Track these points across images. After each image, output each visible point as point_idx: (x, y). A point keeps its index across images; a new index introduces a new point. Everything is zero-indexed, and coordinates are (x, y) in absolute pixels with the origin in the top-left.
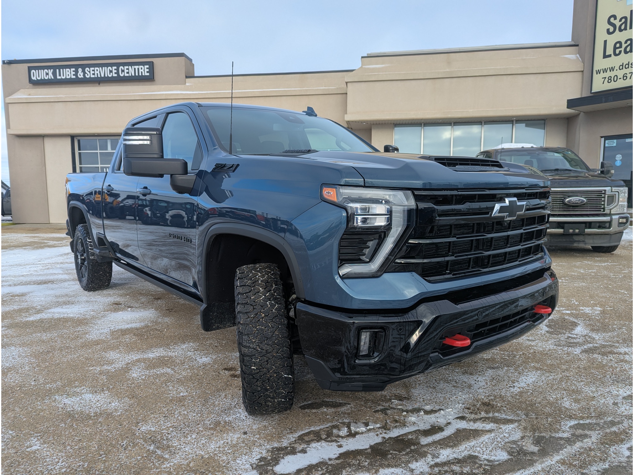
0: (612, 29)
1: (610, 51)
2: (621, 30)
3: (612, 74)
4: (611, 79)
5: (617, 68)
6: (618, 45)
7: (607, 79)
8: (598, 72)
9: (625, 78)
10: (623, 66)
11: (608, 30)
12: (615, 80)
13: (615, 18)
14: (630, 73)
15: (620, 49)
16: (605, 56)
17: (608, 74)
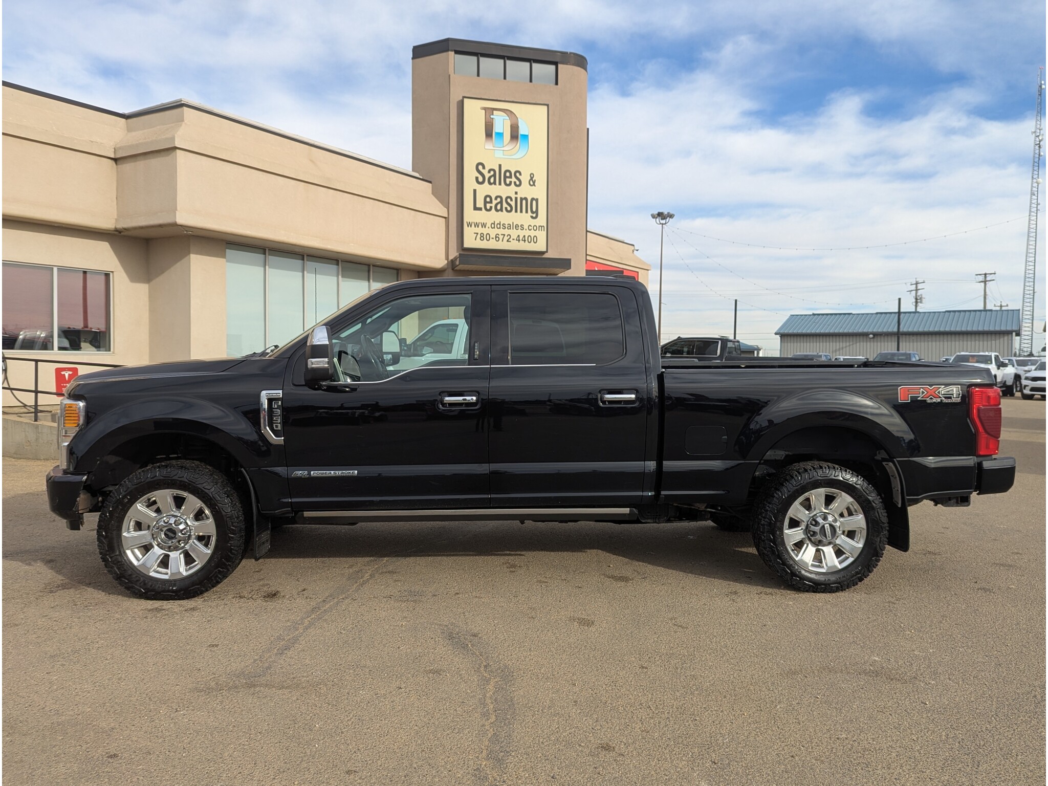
0: (481, 179)
1: (480, 204)
2: (490, 183)
3: (485, 231)
4: (483, 237)
5: (488, 225)
6: (488, 199)
7: (479, 236)
8: (469, 225)
9: (497, 239)
10: (494, 224)
11: (477, 178)
12: (488, 239)
13: (484, 168)
14: (502, 235)
15: (491, 205)
16: (476, 208)
17: (480, 230)
